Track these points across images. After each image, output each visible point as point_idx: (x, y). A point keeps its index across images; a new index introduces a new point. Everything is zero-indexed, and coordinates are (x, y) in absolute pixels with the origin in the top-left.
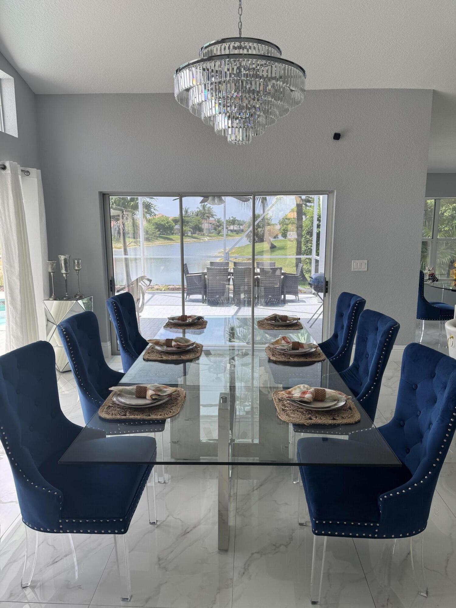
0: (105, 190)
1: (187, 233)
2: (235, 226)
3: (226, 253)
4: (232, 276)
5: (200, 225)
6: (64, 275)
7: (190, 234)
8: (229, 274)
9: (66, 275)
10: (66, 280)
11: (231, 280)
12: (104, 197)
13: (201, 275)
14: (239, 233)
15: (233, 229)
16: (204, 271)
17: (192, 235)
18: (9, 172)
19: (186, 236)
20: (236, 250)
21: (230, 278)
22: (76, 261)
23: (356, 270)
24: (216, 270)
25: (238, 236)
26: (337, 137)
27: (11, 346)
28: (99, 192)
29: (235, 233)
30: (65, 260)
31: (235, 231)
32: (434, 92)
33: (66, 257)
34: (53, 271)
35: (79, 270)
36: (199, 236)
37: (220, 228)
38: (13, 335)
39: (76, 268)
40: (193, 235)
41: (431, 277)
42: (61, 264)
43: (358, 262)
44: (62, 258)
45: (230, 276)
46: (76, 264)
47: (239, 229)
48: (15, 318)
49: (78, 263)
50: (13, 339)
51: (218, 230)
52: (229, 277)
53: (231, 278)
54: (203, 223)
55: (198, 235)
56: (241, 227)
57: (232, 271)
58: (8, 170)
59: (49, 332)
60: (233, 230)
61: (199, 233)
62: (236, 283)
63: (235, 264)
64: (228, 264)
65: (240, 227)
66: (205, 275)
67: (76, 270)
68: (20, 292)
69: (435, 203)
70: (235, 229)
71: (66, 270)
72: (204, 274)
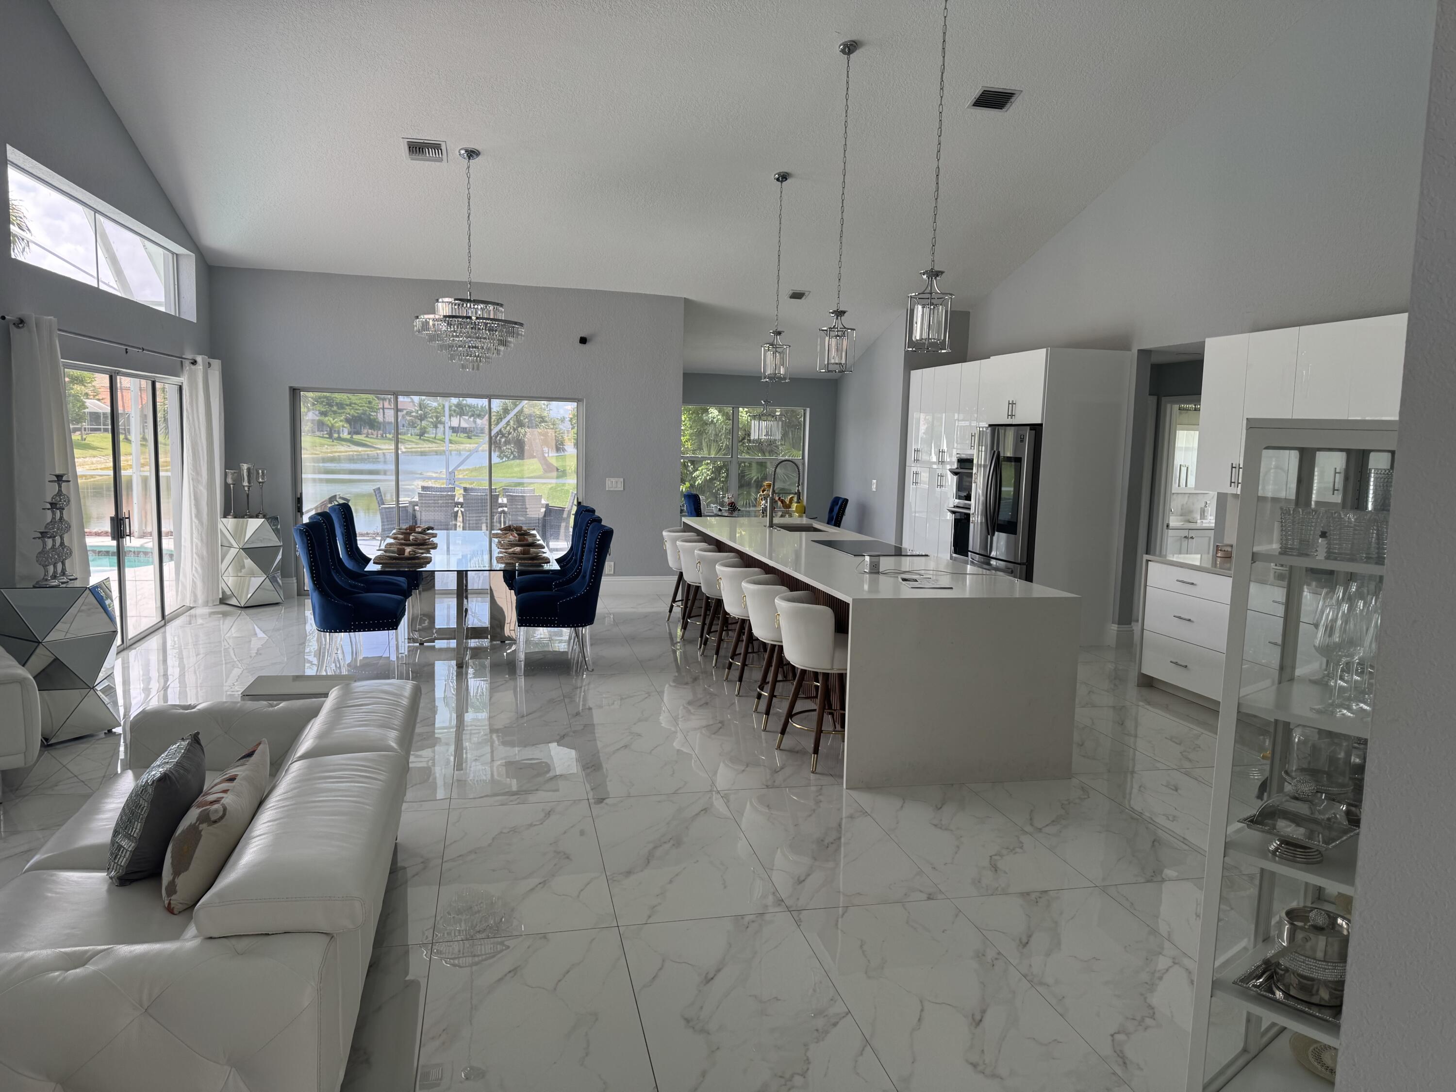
0: (295, 385)
1: (339, 433)
2: (464, 419)
3: (450, 473)
4: (461, 507)
5: (372, 414)
6: (246, 489)
7: (345, 435)
8: (457, 504)
9: (249, 488)
10: (248, 495)
11: (460, 514)
12: (295, 393)
13: (407, 506)
14: (475, 436)
15: (457, 426)
16: (413, 500)
17: (352, 437)
18: (201, 367)
19: (335, 439)
20: (466, 475)
21: (458, 511)
22: (260, 471)
23: (612, 489)
24: (434, 497)
25: (470, 444)
26: (583, 341)
27: (194, 569)
28: (290, 388)
29: (463, 435)
30: (249, 470)
31: (464, 430)
32: (687, 301)
33: (250, 466)
34: (234, 483)
35: (263, 483)
36: (372, 440)
37: (424, 423)
38: (196, 554)
39: (260, 480)
40: (355, 437)
41: (731, 506)
42: (243, 475)
43: (614, 480)
44: (245, 467)
45: (458, 507)
46: (261, 474)
47: (474, 426)
48: (201, 534)
49: (263, 472)
50: (197, 557)
51: (418, 428)
52: (456, 509)
53: (460, 512)
54: (379, 409)
55: (367, 437)
56: (478, 421)
57: (461, 500)
58: (200, 365)
59: (225, 557)
60: (458, 428)
61: (370, 431)
62: (467, 518)
63: (465, 489)
64: (453, 489)
65: (475, 422)
66: (414, 506)
67: (260, 483)
68: (207, 504)
69: (733, 411)
70: (464, 424)
71: (249, 482)
72: (415, 504)
